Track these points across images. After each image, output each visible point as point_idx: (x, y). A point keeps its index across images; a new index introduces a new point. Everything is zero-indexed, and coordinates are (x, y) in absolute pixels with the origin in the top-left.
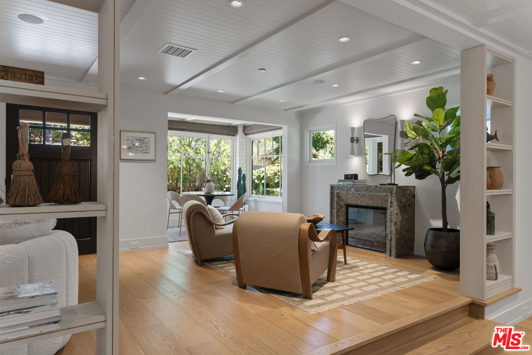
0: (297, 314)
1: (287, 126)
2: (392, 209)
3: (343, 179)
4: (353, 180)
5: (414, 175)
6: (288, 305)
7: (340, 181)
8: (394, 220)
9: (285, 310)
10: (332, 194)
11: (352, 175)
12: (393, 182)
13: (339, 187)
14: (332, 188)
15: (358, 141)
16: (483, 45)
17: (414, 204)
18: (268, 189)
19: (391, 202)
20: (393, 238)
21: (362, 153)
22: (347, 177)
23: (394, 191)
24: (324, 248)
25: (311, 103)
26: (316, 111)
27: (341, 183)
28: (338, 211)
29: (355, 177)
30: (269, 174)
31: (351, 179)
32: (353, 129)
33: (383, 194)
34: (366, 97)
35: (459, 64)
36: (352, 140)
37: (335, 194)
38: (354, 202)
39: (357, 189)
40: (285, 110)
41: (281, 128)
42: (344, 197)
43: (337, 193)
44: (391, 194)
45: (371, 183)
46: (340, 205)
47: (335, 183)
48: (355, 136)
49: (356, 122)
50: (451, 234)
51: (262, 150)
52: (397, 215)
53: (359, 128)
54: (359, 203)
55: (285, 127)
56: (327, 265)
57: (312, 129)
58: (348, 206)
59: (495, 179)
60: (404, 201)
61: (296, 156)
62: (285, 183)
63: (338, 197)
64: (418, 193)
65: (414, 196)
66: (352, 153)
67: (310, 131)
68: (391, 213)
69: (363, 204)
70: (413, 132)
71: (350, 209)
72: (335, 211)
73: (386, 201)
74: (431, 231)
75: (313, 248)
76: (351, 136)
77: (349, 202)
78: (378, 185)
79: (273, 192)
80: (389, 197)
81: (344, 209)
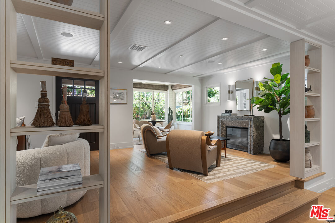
0: (200, 183)
1: (194, 85)
2: (251, 129)
3: (224, 113)
4: (230, 113)
5: (263, 110)
6: (195, 179)
7: (222, 114)
8: (253, 135)
9: (193, 181)
10: (218, 121)
11: (229, 110)
12: (251, 114)
13: (222, 117)
14: (218, 117)
15: (232, 92)
16: (303, 39)
17: (263, 126)
18: (184, 118)
19: (251, 125)
20: (252, 144)
21: (234, 99)
22: (227, 112)
23: (252, 119)
24: (214, 149)
25: (207, 73)
26: (210, 77)
27: (223, 115)
28: (222, 129)
29: (231, 111)
30: (184, 110)
31: (228, 112)
32: (229, 86)
33: (246, 121)
34: (237, 69)
35: (289, 50)
36: (229, 92)
37: (220, 120)
38: (230, 125)
39: (232, 118)
40: (193, 77)
41: (191, 86)
42: (225, 122)
43: (221, 120)
44: (251, 121)
45: (239, 115)
46: (223, 127)
47: (220, 115)
48: (231, 90)
49: (231, 82)
50: (284, 142)
51: (181, 98)
52: (254, 132)
53: (233, 86)
54: (233, 126)
55: (193, 86)
56: (216, 158)
57: (207, 86)
58: (227, 127)
59: (310, 112)
60: (258, 124)
61: (199, 101)
62: (193, 115)
63: (222, 122)
64: (266, 120)
65: (263, 122)
66: (229, 99)
67: (206, 88)
68: (251, 131)
69: (235, 126)
70: (263, 87)
71: (228, 129)
72: (220, 130)
73: (248, 124)
74: (273, 141)
75: (208, 149)
76: (228, 90)
77: (228, 125)
78: (243, 116)
79: (187, 120)
80: (250, 122)
81: (225, 128)
